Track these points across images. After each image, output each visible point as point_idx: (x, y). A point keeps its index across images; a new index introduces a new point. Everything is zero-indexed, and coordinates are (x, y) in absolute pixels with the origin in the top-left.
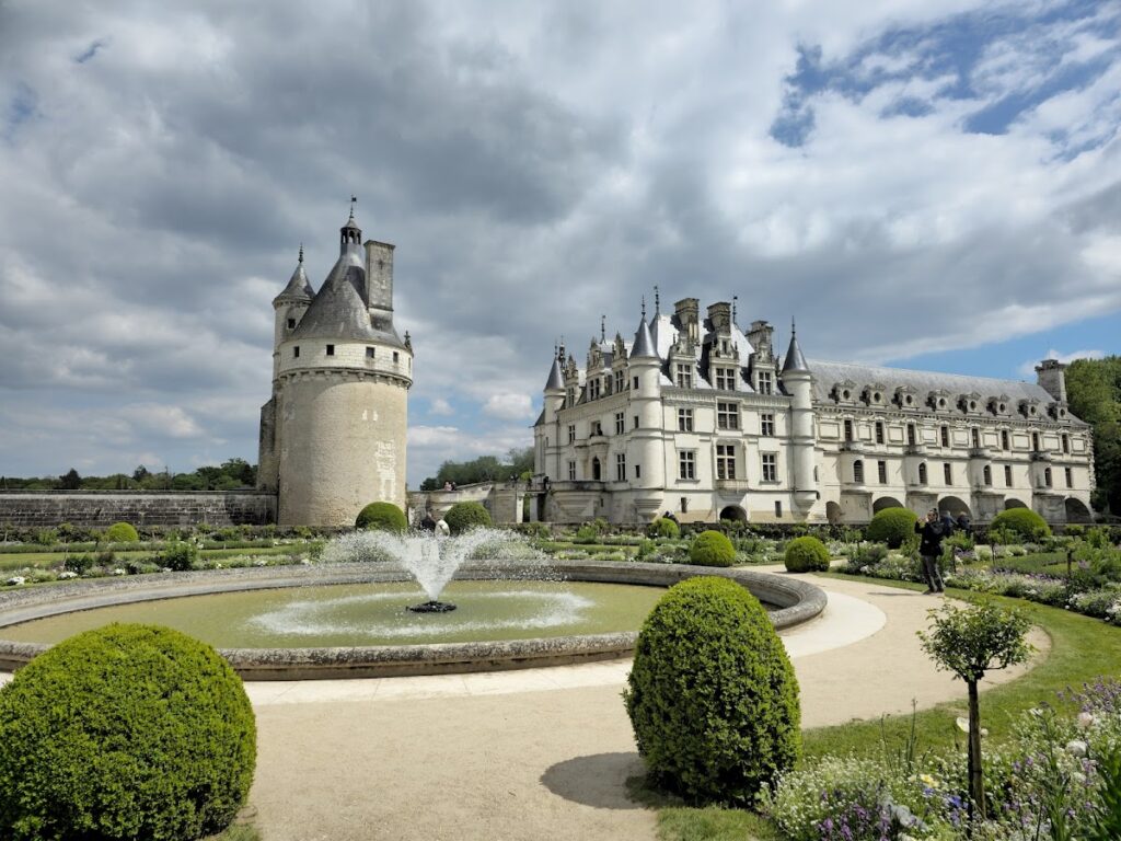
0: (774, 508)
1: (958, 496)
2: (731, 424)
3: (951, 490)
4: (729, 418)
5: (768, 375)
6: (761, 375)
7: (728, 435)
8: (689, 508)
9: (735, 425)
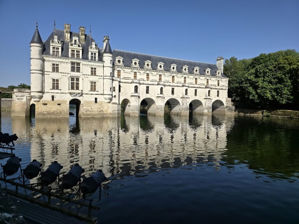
0: (94, 100)
1: (176, 98)
2: (77, 70)
3: (173, 96)
4: (76, 67)
5: (95, 54)
6: (92, 53)
7: (75, 74)
8: (55, 99)
9: (78, 70)
